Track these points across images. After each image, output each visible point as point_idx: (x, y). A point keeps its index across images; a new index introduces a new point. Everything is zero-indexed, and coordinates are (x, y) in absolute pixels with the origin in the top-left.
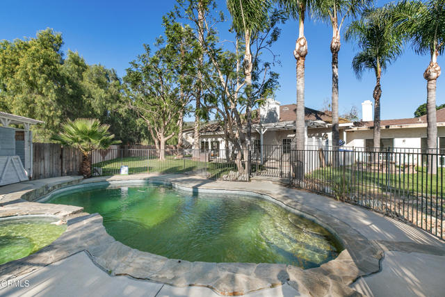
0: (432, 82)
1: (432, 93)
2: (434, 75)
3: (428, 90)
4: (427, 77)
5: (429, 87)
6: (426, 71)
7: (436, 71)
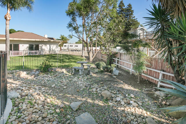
0: (8, 21)
1: (8, 26)
2: (8, 18)
3: (6, 24)
4: (6, 18)
5: (7, 23)
6: (5, 16)
7: (9, 17)
